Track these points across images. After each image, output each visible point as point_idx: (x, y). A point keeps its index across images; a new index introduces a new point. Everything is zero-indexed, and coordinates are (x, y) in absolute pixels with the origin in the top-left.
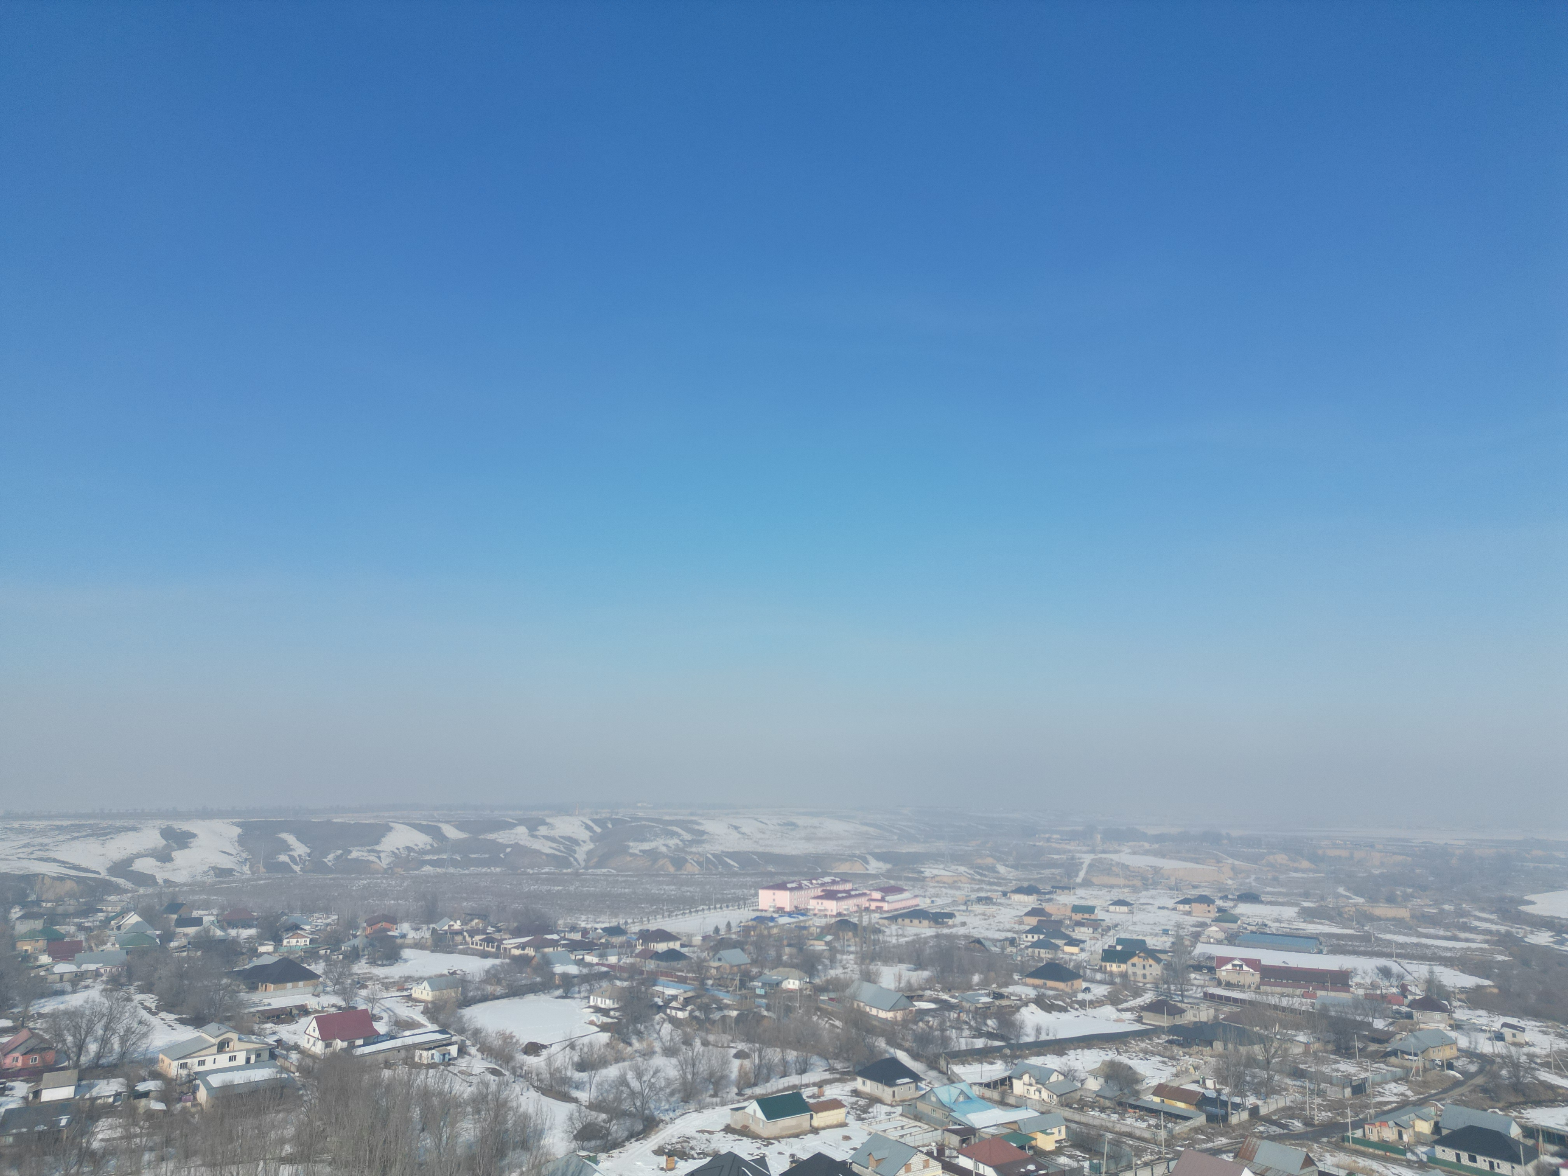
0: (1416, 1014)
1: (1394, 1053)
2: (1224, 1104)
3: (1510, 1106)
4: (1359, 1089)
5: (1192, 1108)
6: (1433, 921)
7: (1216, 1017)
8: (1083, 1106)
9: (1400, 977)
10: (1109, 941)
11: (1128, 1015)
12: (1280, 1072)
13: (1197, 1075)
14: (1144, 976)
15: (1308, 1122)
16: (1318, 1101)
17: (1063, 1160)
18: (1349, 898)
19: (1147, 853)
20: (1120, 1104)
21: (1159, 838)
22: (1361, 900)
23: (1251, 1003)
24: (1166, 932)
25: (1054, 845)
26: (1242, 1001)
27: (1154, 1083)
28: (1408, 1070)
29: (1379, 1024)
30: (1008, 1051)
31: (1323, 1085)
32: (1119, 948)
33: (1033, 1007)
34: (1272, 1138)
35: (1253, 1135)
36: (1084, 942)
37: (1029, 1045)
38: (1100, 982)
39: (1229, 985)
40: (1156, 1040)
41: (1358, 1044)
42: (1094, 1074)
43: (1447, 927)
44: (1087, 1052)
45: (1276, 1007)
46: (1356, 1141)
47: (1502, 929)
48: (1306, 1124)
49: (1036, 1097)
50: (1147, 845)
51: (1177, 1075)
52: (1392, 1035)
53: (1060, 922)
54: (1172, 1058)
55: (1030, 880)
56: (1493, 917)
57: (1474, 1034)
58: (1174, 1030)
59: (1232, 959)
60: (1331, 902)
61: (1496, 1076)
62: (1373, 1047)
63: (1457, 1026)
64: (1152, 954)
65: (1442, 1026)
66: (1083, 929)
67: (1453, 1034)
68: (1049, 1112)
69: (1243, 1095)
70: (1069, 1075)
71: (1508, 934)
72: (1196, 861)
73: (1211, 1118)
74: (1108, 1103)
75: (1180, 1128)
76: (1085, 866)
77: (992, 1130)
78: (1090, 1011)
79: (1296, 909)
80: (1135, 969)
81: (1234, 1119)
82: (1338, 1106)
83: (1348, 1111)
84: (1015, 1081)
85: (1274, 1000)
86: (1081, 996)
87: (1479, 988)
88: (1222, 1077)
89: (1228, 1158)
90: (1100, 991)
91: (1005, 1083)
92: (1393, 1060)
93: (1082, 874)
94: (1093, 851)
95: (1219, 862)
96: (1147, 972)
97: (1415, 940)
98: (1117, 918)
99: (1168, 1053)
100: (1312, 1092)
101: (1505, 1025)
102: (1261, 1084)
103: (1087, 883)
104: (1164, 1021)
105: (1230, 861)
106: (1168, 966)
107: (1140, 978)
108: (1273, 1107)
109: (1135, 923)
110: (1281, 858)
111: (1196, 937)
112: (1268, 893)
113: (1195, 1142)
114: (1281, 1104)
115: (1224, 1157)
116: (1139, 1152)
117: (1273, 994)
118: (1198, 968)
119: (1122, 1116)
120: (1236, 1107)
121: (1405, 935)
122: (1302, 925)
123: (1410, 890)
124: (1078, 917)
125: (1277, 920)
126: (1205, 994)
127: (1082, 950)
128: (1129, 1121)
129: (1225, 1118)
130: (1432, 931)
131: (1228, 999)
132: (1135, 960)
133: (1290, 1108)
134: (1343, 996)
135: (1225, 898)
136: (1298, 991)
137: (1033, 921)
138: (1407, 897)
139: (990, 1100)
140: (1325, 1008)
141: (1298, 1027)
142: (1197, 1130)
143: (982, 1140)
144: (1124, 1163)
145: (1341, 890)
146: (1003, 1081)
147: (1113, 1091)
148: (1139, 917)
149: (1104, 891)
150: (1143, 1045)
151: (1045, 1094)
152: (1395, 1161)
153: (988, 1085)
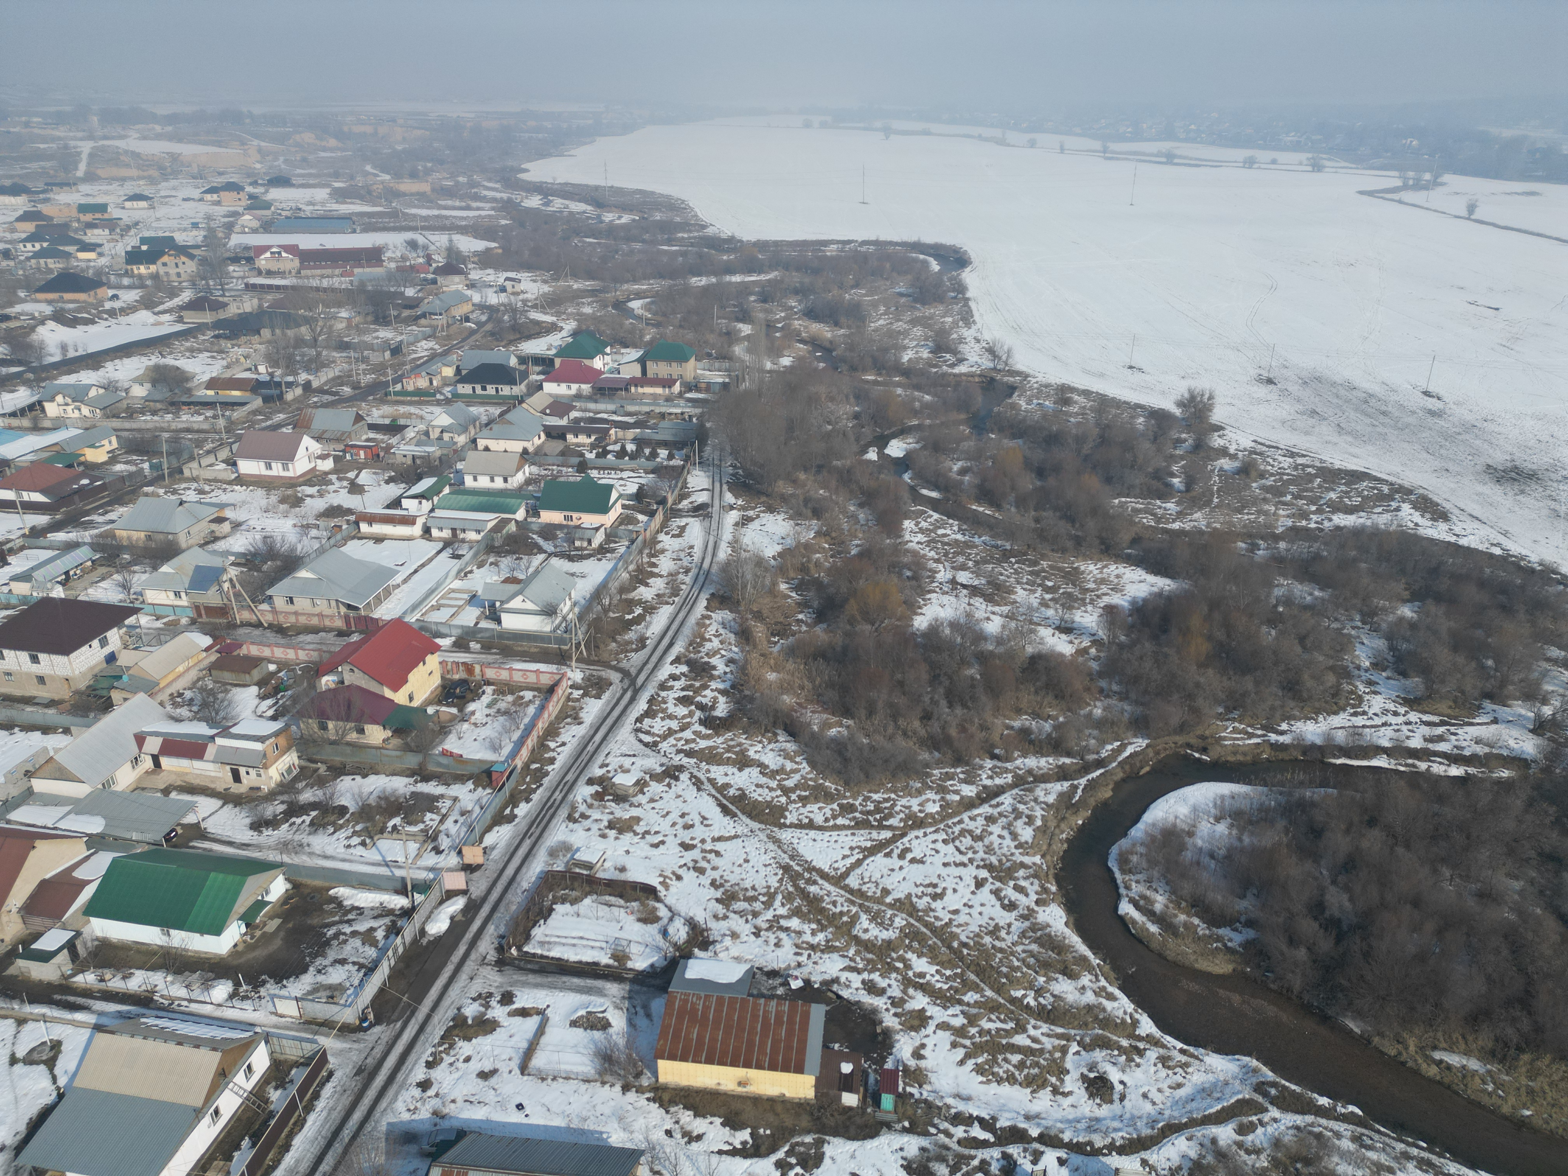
0: (440, 279)
1: (424, 315)
2: (278, 385)
3: (511, 342)
4: (396, 351)
5: (248, 394)
6: (449, 193)
7: (260, 306)
8: (131, 413)
9: (425, 248)
10: (131, 241)
11: (167, 317)
12: (326, 347)
13: (248, 364)
14: (179, 275)
15: (356, 386)
16: (364, 366)
17: (119, 467)
18: (376, 175)
19: (159, 137)
20: (172, 404)
21: (172, 119)
22: (387, 177)
23: (293, 288)
24: (195, 226)
25: (36, 131)
26: (285, 287)
27: (206, 378)
28: (434, 328)
29: (410, 292)
30: (31, 376)
31: (366, 353)
32: (144, 248)
33: (51, 324)
34: (325, 405)
35: (309, 406)
36: (100, 245)
37: (55, 366)
38: (130, 287)
39: (270, 273)
40: (202, 337)
41: (393, 313)
42: (139, 380)
43: (462, 199)
44: (126, 361)
45: (317, 289)
46: (396, 394)
47: (505, 196)
48: (354, 388)
49: (77, 414)
50: (158, 128)
51: (228, 367)
52: (422, 299)
53: (66, 226)
54: (221, 352)
55: (11, 177)
56: (497, 186)
57: (484, 290)
58: (218, 324)
59: (269, 247)
60: (360, 181)
61: (500, 321)
62: (406, 313)
63: (472, 286)
64: (183, 250)
65: (460, 287)
66: (96, 231)
67: (469, 293)
68: (94, 426)
69: (295, 373)
70: (110, 387)
71: (510, 200)
72: (219, 144)
73: (267, 399)
74: (159, 406)
75: (238, 414)
76: (84, 157)
77: (30, 457)
78: (123, 319)
79: (328, 190)
80: (166, 269)
81: (289, 396)
82: (380, 368)
83: (389, 371)
84: (47, 405)
85: (314, 283)
86: (108, 305)
87: (488, 250)
88: (272, 361)
89: (287, 430)
90: (130, 296)
91: (35, 408)
92: (423, 321)
93: (82, 167)
94: (91, 137)
95: (243, 143)
96: (181, 270)
97: (436, 212)
98: (137, 215)
99: (216, 348)
100: (357, 360)
101: (507, 279)
102: (311, 361)
103: (90, 177)
104: (208, 317)
105: (256, 142)
106: (203, 261)
107: (174, 278)
108: (324, 379)
109: (158, 219)
110: (308, 137)
111: (229, 228)
112: (299, 175)
113: (253, 423)
114: (331, 375)
115: (284, 430)
116: (199, 444)
117: (313, 277)
118: (235, 260)
119: (177, 414)
120: (290, 385)
121: (428, 208)
122: (335, 206)
123: (429, 165)
124: (88, 217)
125: (310, 203)
126: (247, 285)
127: (101, 255)
128: (184, 418)
129: (281, 397)
130: (450, 203)
131: (270, 287)
132: (165, 259)
133: (339, 377)
134: (378, 271)
135: (255, 184)
136: (337, 271)
137: (30, 227)
138: (428, 172)
139: (20, 428)
140: (362, 284)
141: (340, 305)
142: (255, 412)
143: (20, 470)
144: (185, 456)
145: (368, 168)
146: (31, 407)
147: (163, 393)
148: (161, 212)
149: (115, 186)
150: (188, 344)
151: (85, 411)
152: (428, 403)
153: (13, 415)
